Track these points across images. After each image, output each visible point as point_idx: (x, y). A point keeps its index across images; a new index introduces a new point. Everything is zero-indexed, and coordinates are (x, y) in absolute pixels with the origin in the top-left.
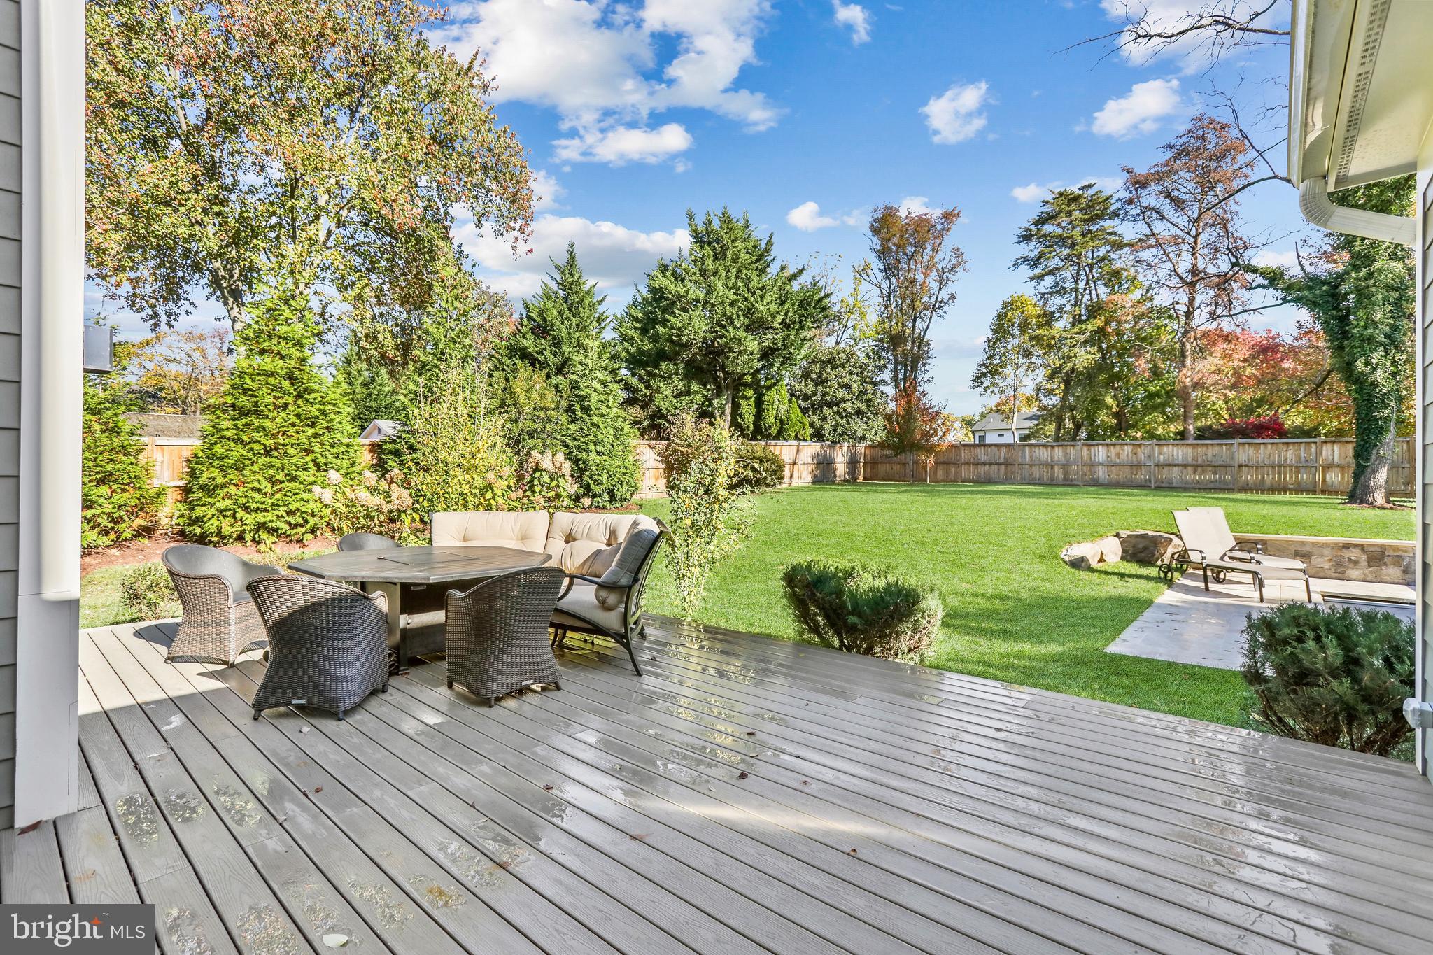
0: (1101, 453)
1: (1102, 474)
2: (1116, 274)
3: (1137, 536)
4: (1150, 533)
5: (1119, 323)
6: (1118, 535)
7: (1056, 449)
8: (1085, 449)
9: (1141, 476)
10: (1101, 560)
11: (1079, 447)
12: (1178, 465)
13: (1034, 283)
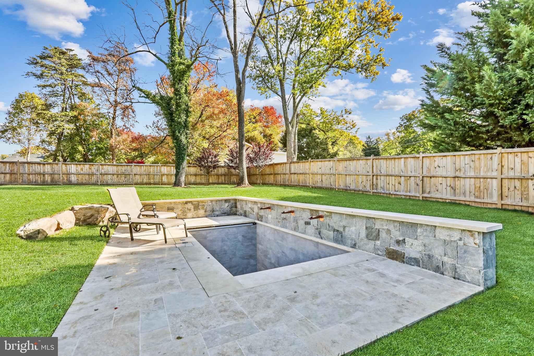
0: (73, 168)
1: (73, 178)
2: (84, 94)
3: (86, 208)
4: (95, 206)
5: (85, 116)
6: (72, 209)
7: (46, 166)
8: (64, 166)
9: (94, 179)
10: (58, 228)
11: (60, 165)
12: (110, 174)
13: (40, 89)
